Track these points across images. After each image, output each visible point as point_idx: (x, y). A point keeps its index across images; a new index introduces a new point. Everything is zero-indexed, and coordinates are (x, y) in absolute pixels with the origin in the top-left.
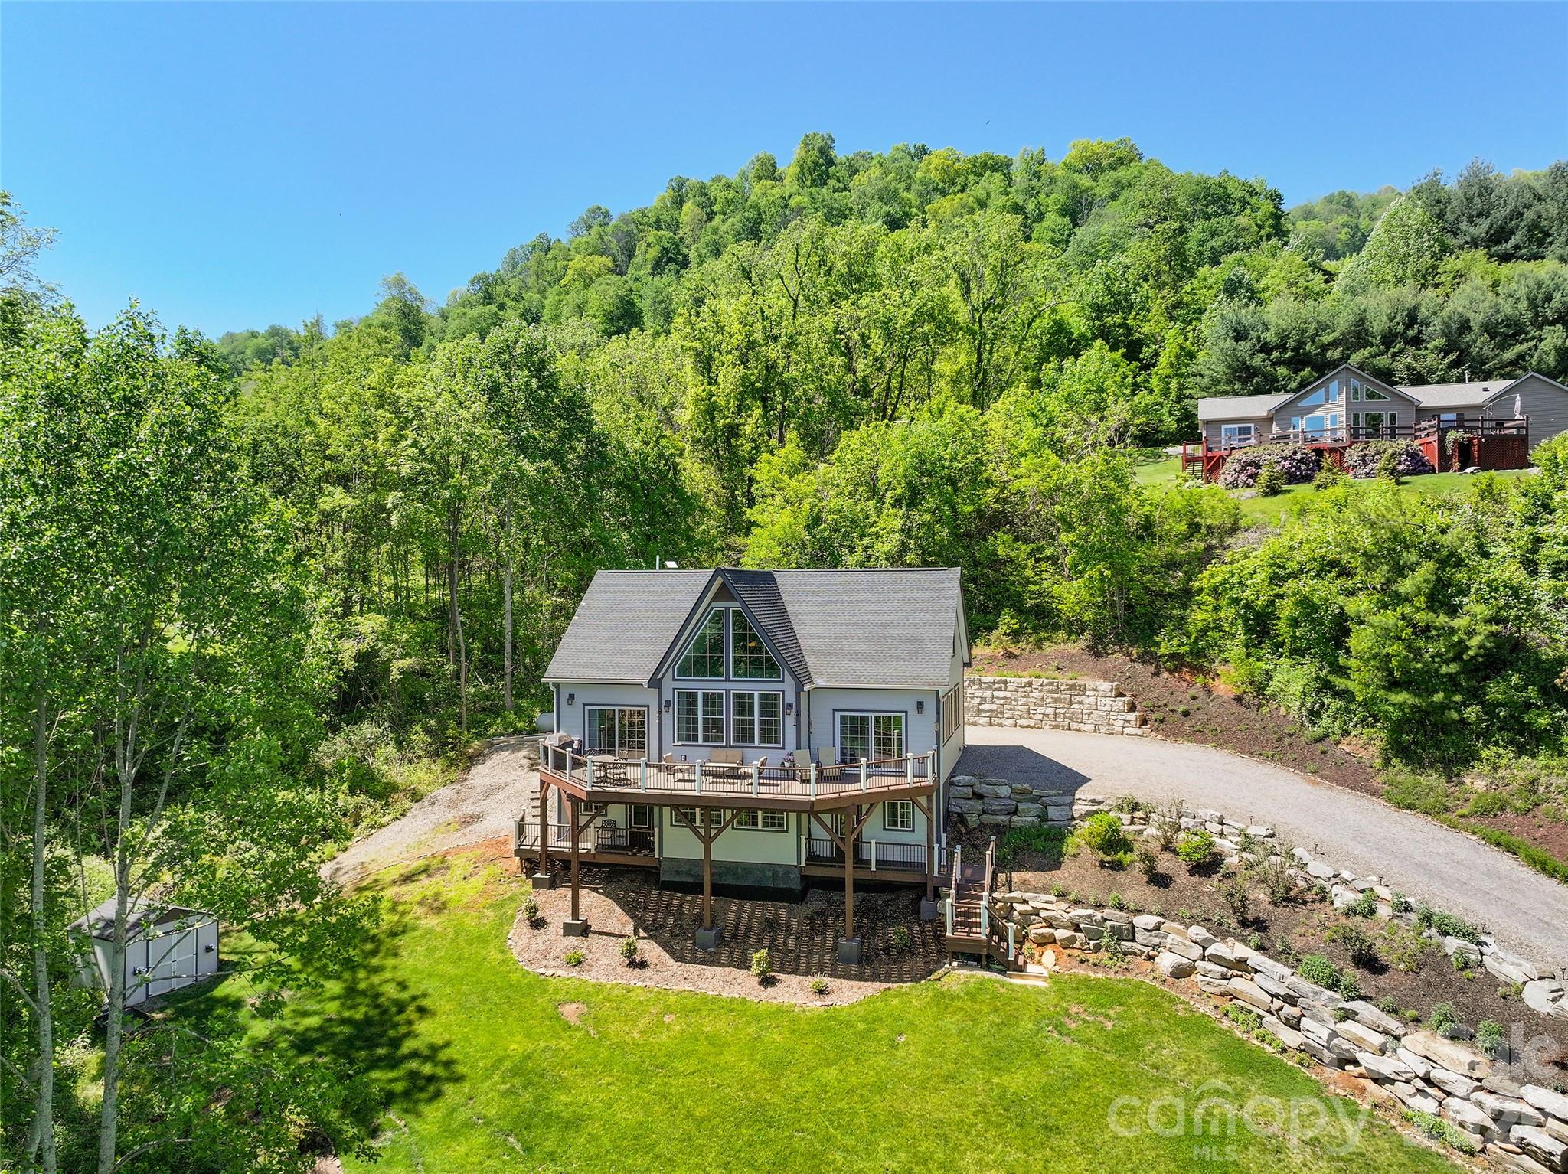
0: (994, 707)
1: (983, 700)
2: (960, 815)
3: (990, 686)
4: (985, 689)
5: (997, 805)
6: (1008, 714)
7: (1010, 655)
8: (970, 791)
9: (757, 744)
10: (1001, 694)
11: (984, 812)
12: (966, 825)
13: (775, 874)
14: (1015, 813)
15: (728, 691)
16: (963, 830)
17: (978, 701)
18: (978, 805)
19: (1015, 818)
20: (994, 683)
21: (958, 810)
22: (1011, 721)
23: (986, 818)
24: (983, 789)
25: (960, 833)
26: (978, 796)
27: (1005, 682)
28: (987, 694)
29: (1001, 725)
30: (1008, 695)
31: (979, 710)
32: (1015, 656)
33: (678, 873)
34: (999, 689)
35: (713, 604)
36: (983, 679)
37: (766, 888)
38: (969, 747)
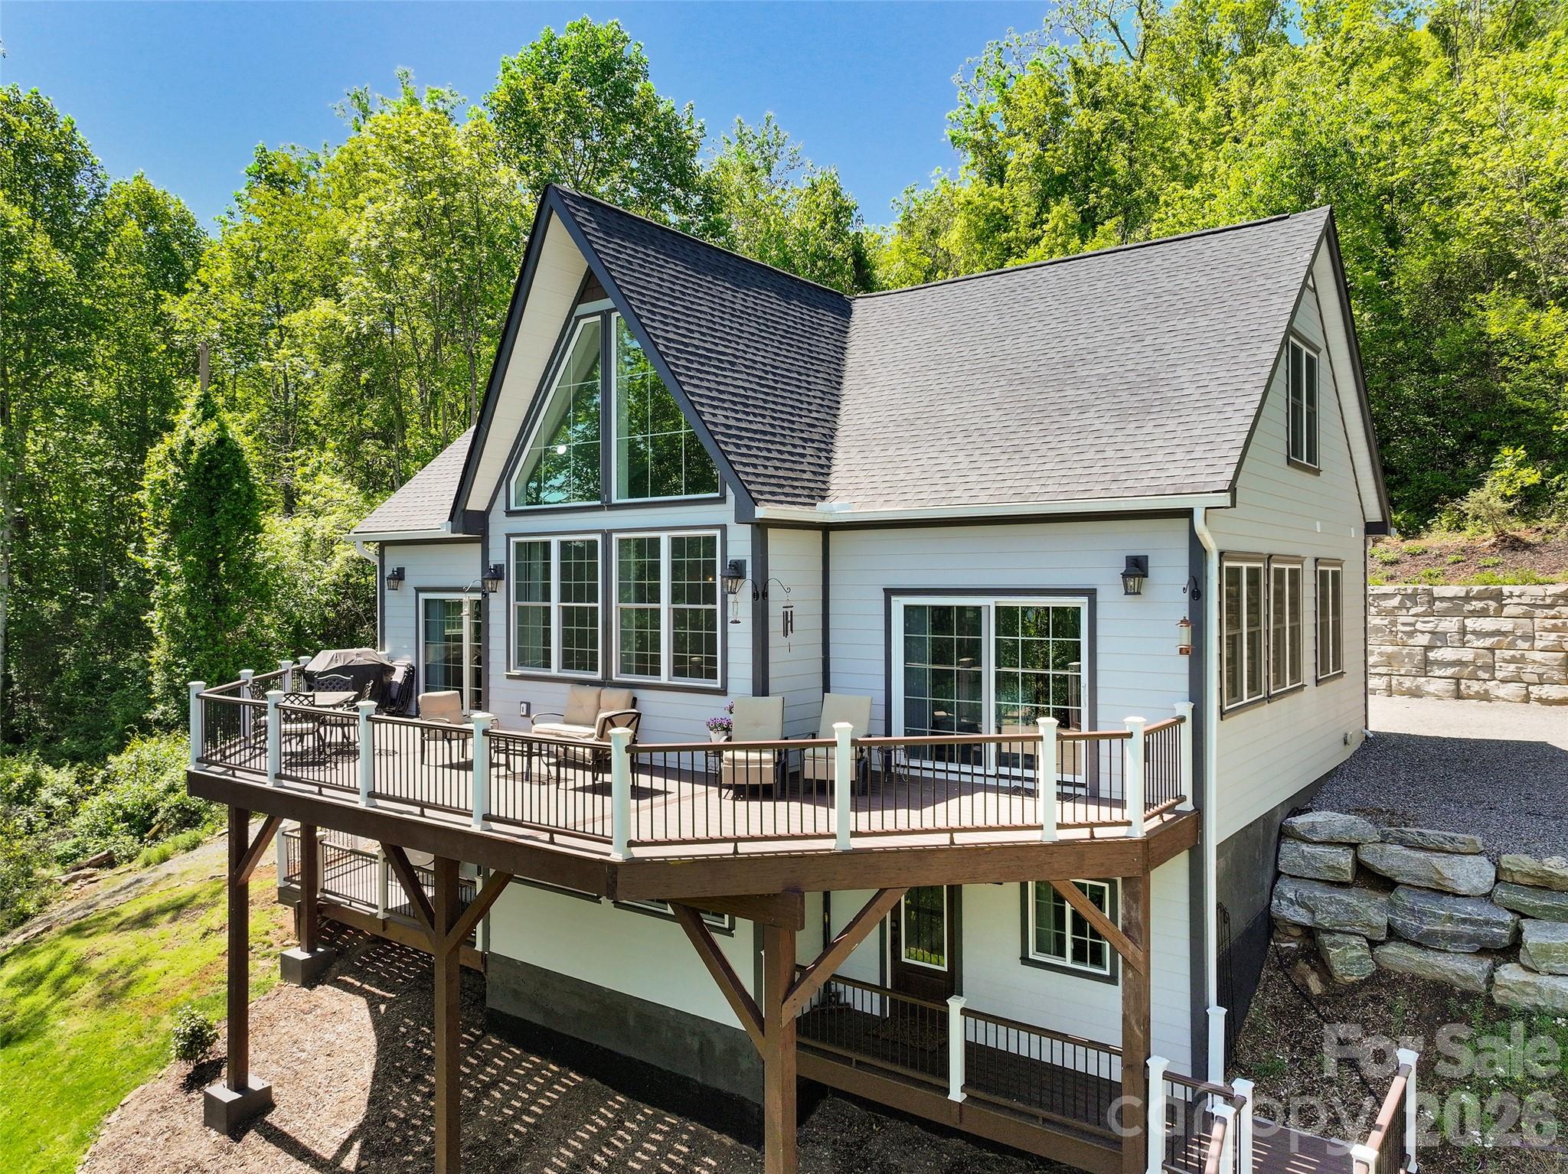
0: (1467, 655)
1: (1439, 638)
2: (1310, 933)
3: (1457, 606)
4: (1445, 614)
5: (1439, 917)
6: (1506, 670)
7: (1516, 545)
8: (1344, 860)
9: (664, 678)
10: (1487, 624)
11: (1394, 934)
12: (1325, 971)
13: (706, 1046)
14: (1511, 950)
15: (607, 535)
16: (1315, 986)
17: (1424, 640)
18: (1373, 910)
19: (1509, 973)
20: (1467, 598)
21: (1302, 917)
22: (1513, 689)
23: (1396, 955)
24: (1392, 859)
25: (1303, 993)
26: (1381, 882)
27: (1498, 597)
28: (1450, 625)
29: (1485, 697)
30: (1506, 625)
31: (1426, 662)
32: (1528, 546)
33: (516, 994)
34: (1483, 613)
35: (583, 309)
36: (1438, 591)
37: (683, 1082)
38: (1377, 735)
